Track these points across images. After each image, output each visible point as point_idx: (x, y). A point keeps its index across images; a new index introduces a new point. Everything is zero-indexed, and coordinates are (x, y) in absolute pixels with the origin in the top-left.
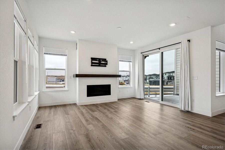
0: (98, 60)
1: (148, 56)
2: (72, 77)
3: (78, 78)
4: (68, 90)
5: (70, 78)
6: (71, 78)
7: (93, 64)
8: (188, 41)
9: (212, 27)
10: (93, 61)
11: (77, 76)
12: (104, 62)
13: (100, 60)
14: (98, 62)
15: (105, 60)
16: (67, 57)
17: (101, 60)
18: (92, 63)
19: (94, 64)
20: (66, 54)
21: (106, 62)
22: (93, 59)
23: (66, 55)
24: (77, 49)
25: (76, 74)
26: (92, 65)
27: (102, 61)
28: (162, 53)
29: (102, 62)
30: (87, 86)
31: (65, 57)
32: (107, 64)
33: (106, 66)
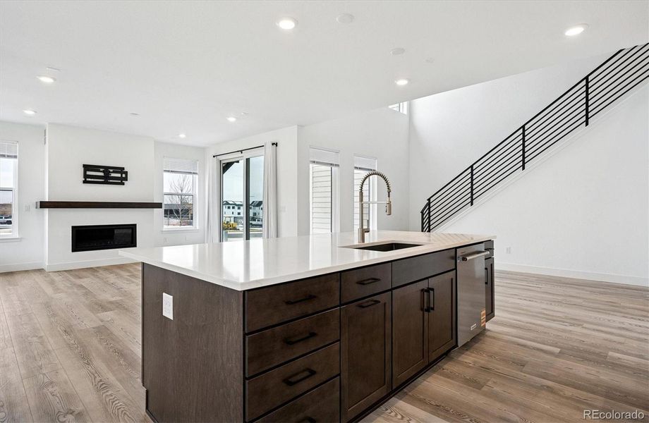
0: (101, 170)
1: (238, 162)
2: (33, 209)
3: (46, 211)
4: (20, 240)
5: (26, 210)
6: (28, 209)
7: (88, 179)
8: (273, 144)
9: (300, 127)
10: (88, 173)
11: (43, 205)
12: (119, 175)
13: (106, 169)
14: (102, 174)
15: (121, 170)
16: (16, 160)
17: (111, 171)
18: (86, 176)
19: (92, 180)
20: (14, 154)
21: (124, 176)
22: (87, 167)
23: (15, 157)
24: (45, 143)
25: (41, 202)
26: (85, 182)
27: (114, 172)
28: (248, 160)
29: (113, 175)
30: (73, 227)
31: (12, 160)
32: (126, 179)
33: (123, 184)
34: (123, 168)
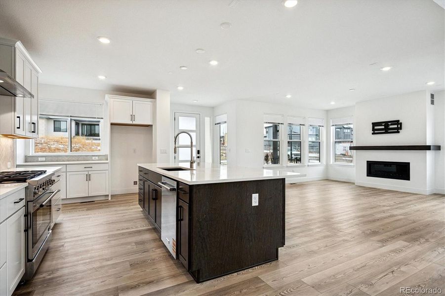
0: (383, 124)
7: (375, 132)
10: (376, 128)
11: (351, 148)
12: (396, 126)
13: (386, 124)
14: (383, 127)
15: (397, 122)
17: (390, 124)
18: (374, 129)
19: (378, 132)
20: (351, 123)
21: (399, 126)
22: (374, 124)
26: (373, 133)
27: (391, 125)
29: (391, 127)
30: (367, 161)
32: (401, 128)
33: (398, 132)
34: (399, 121)
